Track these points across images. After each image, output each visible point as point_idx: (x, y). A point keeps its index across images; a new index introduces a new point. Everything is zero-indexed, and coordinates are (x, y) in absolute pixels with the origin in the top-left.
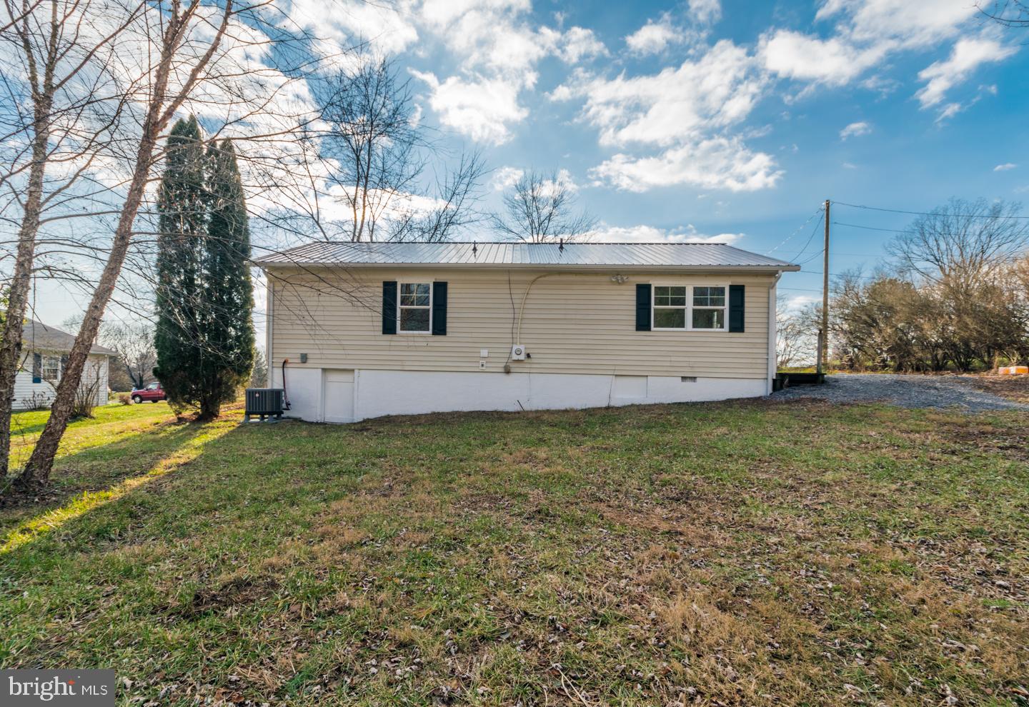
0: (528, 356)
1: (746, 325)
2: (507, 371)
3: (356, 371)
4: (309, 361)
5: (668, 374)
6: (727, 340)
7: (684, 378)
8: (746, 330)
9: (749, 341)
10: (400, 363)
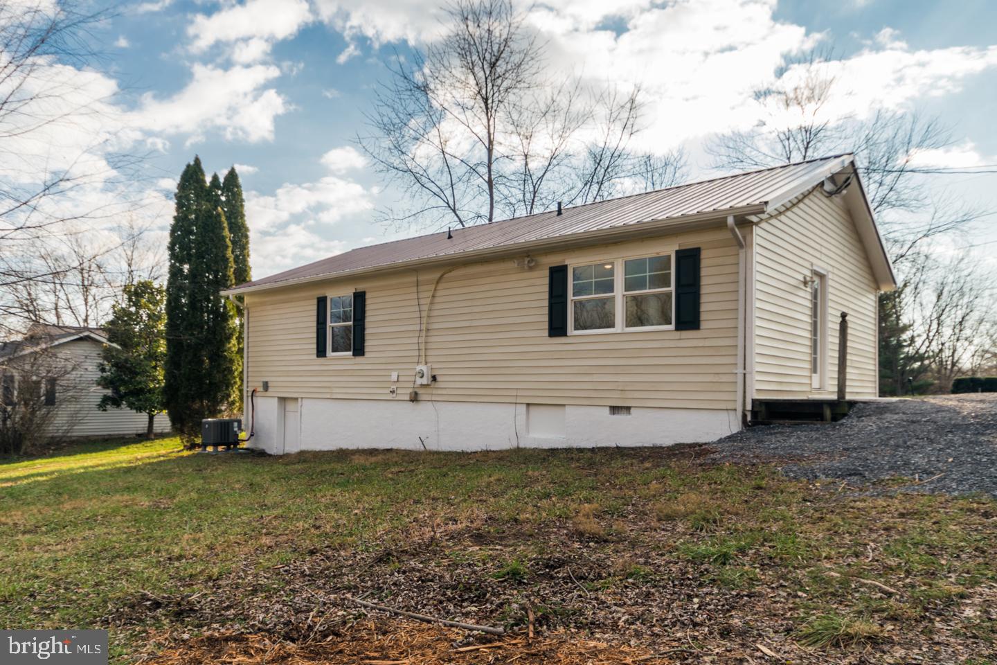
0: (434, 378)
1: (703, 317)
2: (415, 398)
3: (300, 400)
4: (270, 389)
5: (589, 401)
6: (672, 344)
7: (614, 409)
8: (703, 325)
9: (708, 343)
10: (328, 390)
